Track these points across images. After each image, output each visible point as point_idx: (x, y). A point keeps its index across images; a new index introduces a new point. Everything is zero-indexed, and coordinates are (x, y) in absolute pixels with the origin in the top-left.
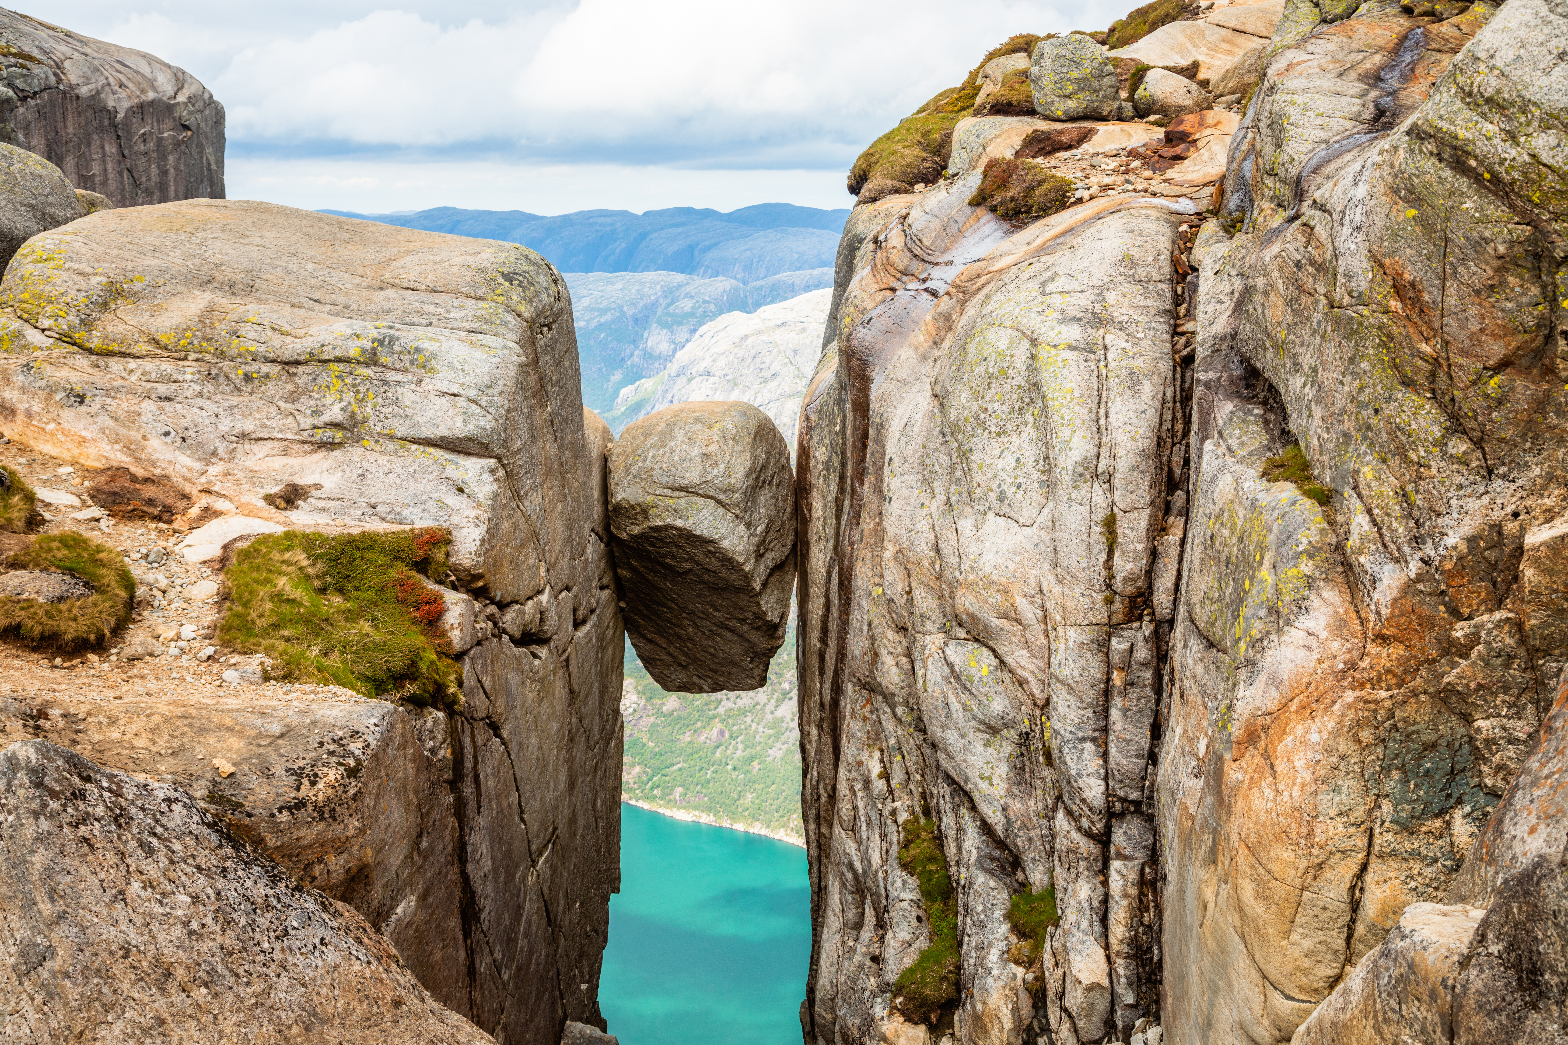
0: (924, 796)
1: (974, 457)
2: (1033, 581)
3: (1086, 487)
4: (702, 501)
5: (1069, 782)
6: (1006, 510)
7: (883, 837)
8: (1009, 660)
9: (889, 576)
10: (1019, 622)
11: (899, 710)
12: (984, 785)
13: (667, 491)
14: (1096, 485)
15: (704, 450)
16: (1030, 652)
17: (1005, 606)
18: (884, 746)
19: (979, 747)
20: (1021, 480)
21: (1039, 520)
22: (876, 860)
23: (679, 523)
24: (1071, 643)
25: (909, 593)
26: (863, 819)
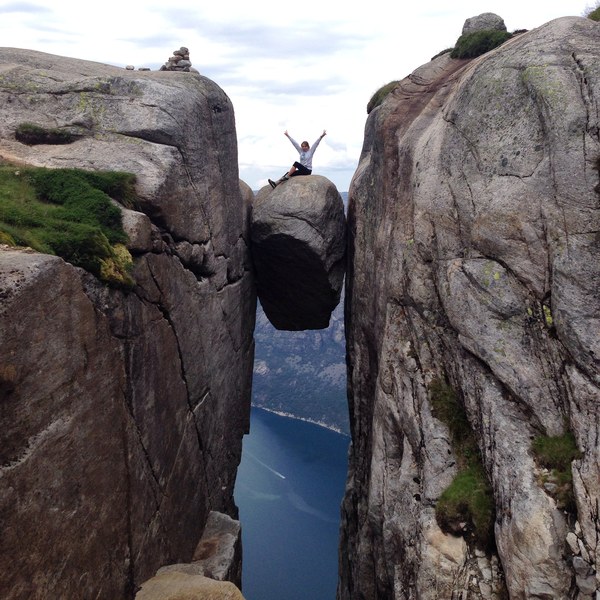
0: (444, 368)
1: (481, 144)
2: (535, 210)
3: (580, 139)
4: (299, 221)
6: (508, 170)
7: (415, 395)
8: (516, 268)
9: (418, 229)
10: (523, 240)
11: (426, 313)
12: (496, 356)
13: (281, 216)
14: (588, 137)
15: (301, 195)
16: (533, 260)
17: (513, 230)
18: (414, 338)
19: (493, 329)
20: (519, 149)
21: (537, 170)
22: (411, 411)
24: (574, 247)
25: (433, 237)
26: (399, 385)
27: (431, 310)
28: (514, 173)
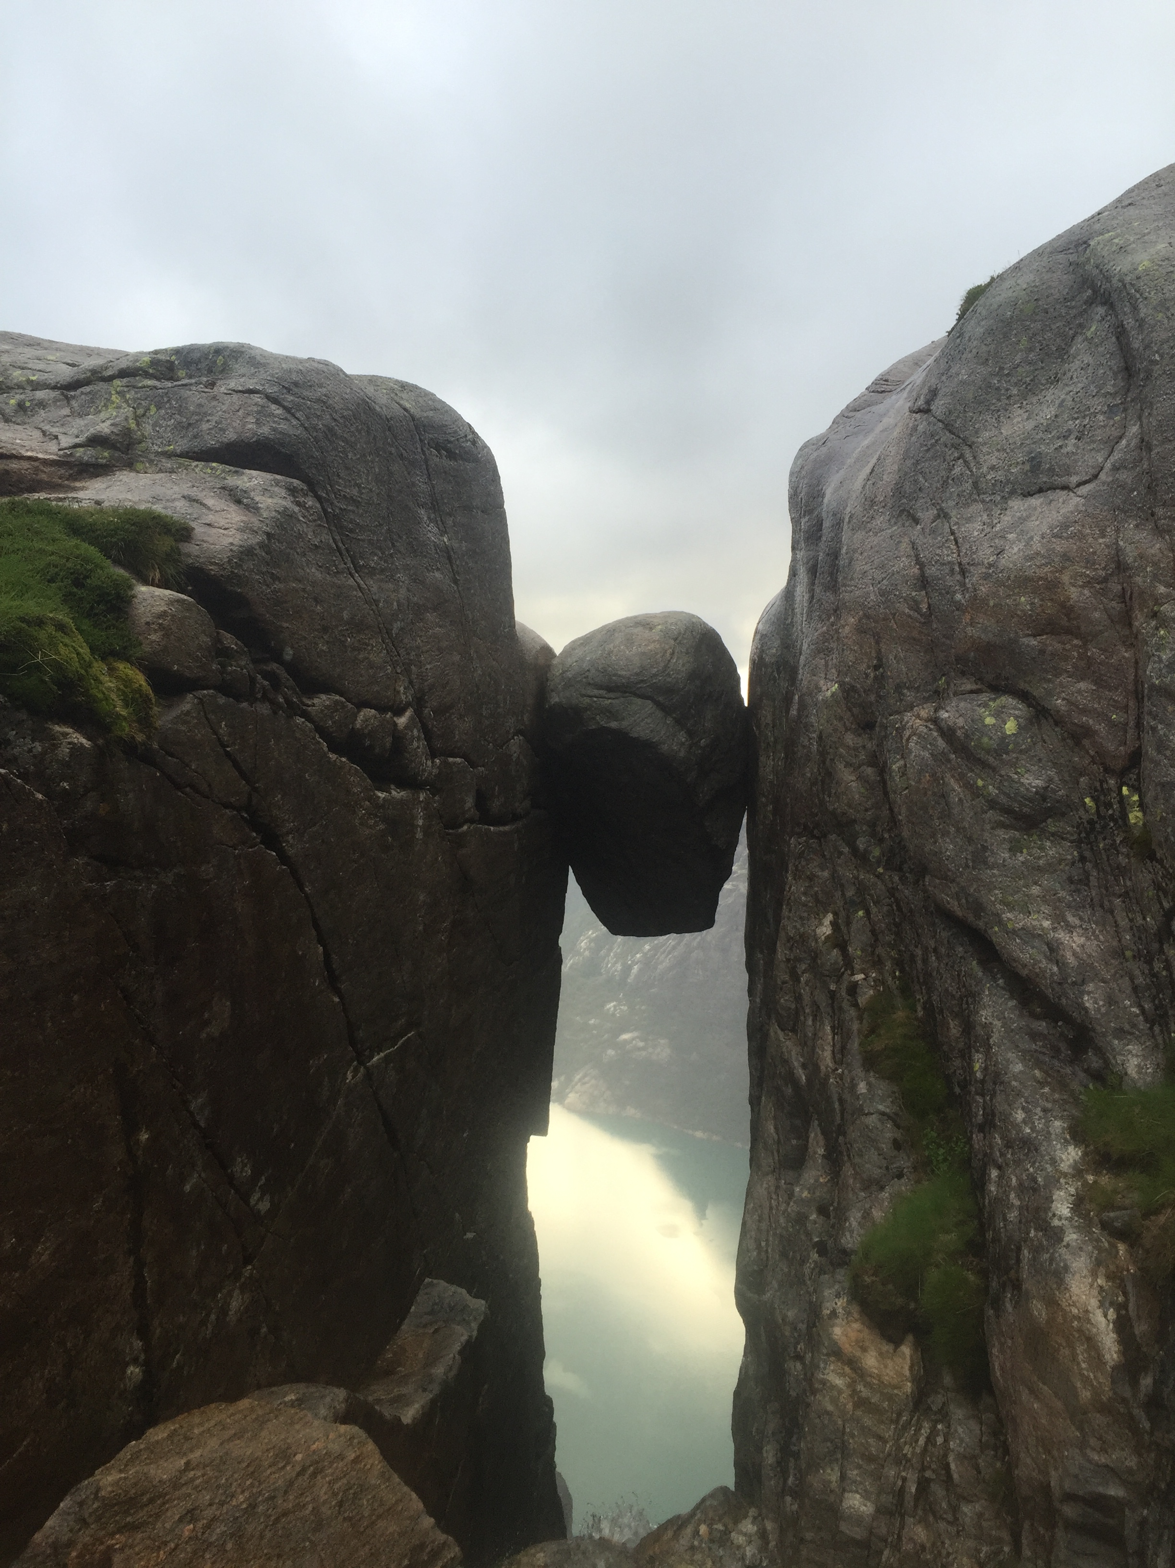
0: (899, 963)
1: (984, 438)
2: (1102, 555)
4: (639, 701)
6: (1043, 478)
7: (837, 1028)
8: (1058, 704)
10: (1075, 632)
11: (862, 843)
12: (1008, 915)
17: (1050, 611)
18: (840, 903)
19: (1001, 852)
21: (1110, 461)
22: (827, 1061)
27: (873, 834)
28: (1058, 482)
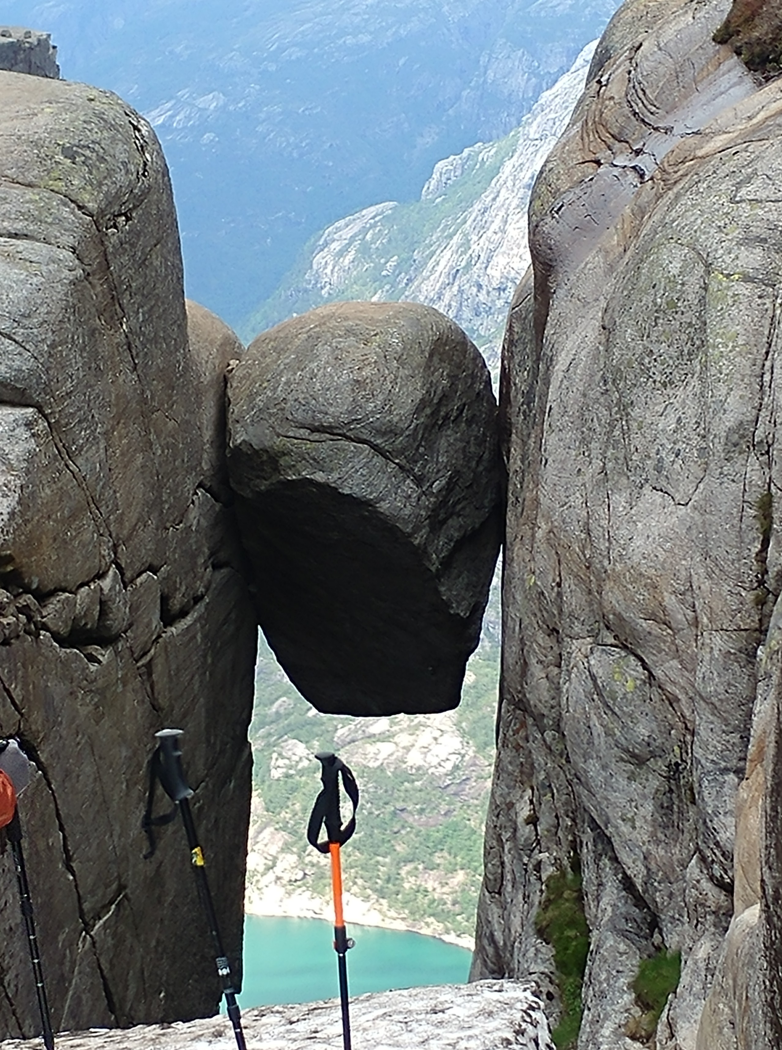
0: (573, 845)
1: (635, 412)
2: (682, 575)
3: (741, 460)
4: (352, 446)
5: (705, 822)
6: (663, 483)
7: (526, 898)
8: (658, 673)
9: (540, 562)
11: (549, 735)
13: (304, 432)
14: (752, 459)
15: (355, 376)
16: (681, 662)
18: (535, 782)
20: (679, 446)
21: (695, 498)
22: (516, 926)
23: (320, 477)
24: (716, 653)
25: (558, 584)
26: (509, 877)
27: (558, 730)
28: (671, 490)
